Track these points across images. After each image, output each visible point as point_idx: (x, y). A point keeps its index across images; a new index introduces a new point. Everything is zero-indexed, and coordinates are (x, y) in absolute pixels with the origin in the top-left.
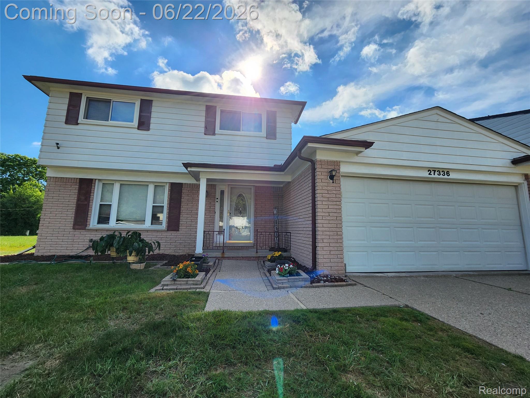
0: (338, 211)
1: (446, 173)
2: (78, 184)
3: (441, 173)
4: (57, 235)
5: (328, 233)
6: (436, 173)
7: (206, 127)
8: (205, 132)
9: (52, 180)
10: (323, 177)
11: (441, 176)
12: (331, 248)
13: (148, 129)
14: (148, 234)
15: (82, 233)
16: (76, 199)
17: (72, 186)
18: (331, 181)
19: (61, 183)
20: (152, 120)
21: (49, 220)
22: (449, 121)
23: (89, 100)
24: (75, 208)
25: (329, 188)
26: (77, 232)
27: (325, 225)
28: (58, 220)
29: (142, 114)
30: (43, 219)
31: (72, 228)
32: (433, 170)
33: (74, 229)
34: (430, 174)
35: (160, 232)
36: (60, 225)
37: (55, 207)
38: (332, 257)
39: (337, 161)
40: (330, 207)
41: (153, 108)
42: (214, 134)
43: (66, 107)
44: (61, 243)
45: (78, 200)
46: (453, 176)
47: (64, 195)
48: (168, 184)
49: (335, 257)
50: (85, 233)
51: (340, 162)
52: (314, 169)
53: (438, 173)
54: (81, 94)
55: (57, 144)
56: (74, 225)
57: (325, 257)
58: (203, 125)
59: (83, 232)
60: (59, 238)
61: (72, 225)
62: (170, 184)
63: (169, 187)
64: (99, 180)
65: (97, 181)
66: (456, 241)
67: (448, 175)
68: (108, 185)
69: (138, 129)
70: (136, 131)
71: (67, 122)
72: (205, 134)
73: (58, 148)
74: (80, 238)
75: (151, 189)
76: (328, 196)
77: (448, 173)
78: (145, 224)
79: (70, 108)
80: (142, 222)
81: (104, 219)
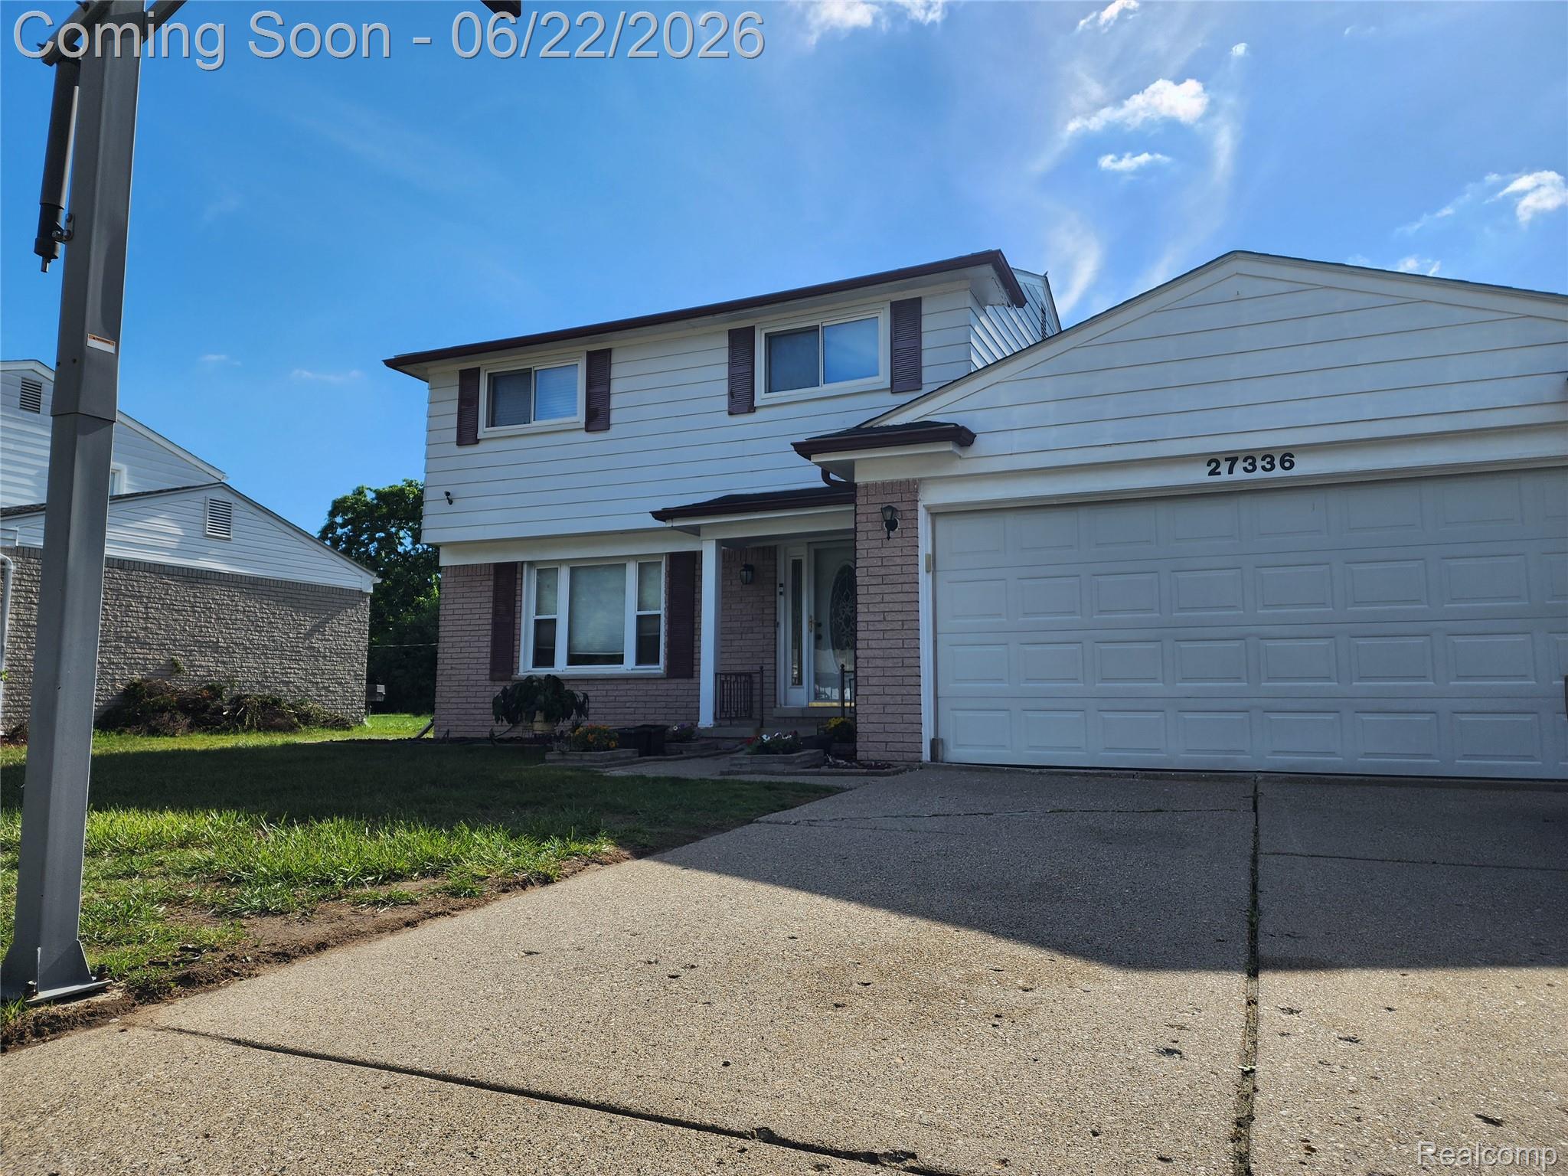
1: (1277, 462)
2: (492, 577)
3: (1259, 463)
4: (464, 694)
5: (879, 662)
6: (1239, 466)
7: (731, 394)
8: (729, 407)
9: (453, 574)
10: (870, 526)
11: (1259, 474)
12: (888, 699)
13: (607, 427)
14: (628, 687)
16: (491, 611)
17: (483, 584)
18: (891, 534)
19: (465, 579)
20: (615, 402)
21: (451, 661)
23: (494, 379)
24: (490, 633)
25: (886, 552)
26: (498, 687)
28: (465, 661)
29: (592, 391)
30: (441, 661)
31: (488, 677)
32: (1227, 460)
33: (492, 679)
34: (1212, 473)
35: (653, 681)
36: (469, 671)
37: (459, 634)
38: (889, 719)
40: (888, 598)
41: (613, 368)
42: (752, 409)
43: (455, 407)
44: (474, 711)
45: (496, 613)
46: (1304, 466)
47: (471, 606)
48: (664, 557)
49: (895, 721)
53: (1246, 465)
54: (478, 370)
55: (448, 494)
56: (493, 670)
57: (872, 719)
58: (724, 387)
60: (469, 700)
61: (489, 671)
62: (668, 556)
63: (666, 565)
64: (531, 564)
65: (525, 566)
67: (1287, 464)
68: (546, 573)
69: (588, 429)
70: (584, 436)
71: (461, 441)
72: (731, 414)
73: (451, 502)
75: (632, 571)
77: (1287, 459)
78: (622, 663)
79: (463, 407)
80: (618, 659)
81: (544, 655)
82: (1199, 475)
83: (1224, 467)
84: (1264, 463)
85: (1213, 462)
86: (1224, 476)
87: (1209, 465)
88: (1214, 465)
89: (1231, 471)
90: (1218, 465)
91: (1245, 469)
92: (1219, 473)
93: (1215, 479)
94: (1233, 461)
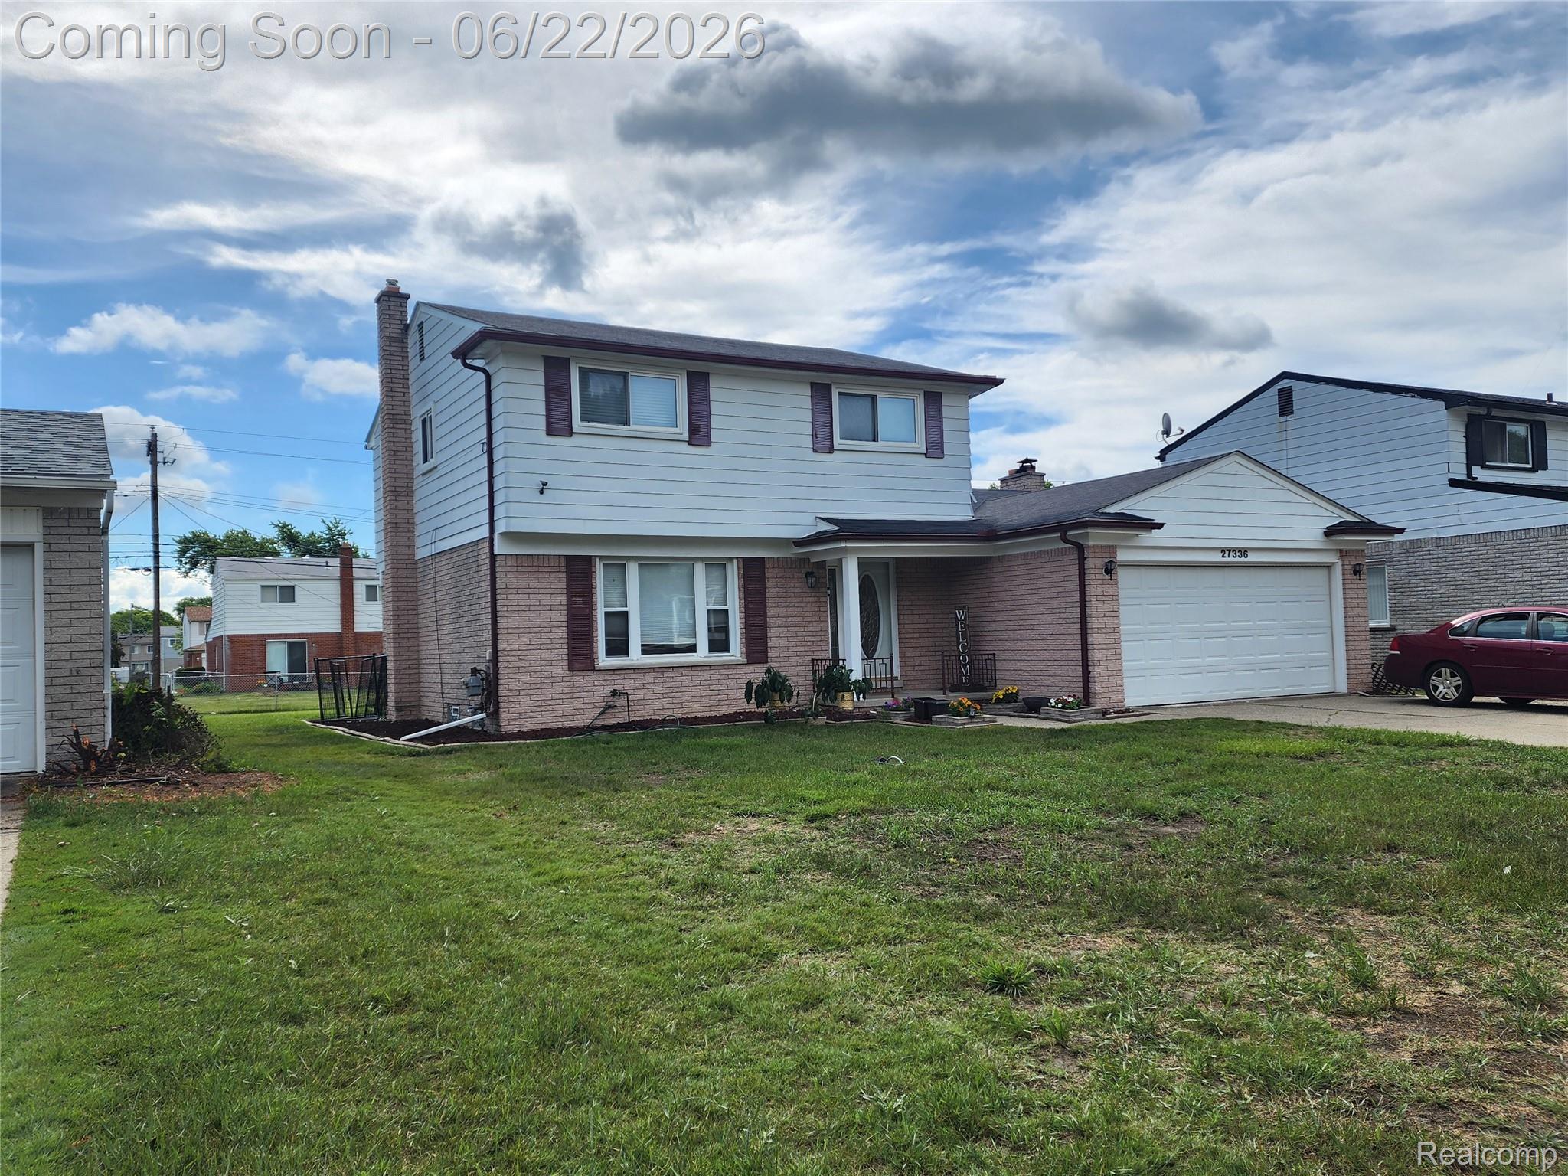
0: (1116, 620)
1: (1243, 554)
2: (564, 569)
4: (539, 686)
5: (1103, 652)
7: (815, 436)
8: (813, 446)
9: (509, 563)
10: (1097, 571)
11: (1237, 559)
12: (1109, 673)
13: (708, 444)
14: (712, 672)
15: (587, 678)
16: (564, 602)
17: (553, 575)
18: (1108, 577)
19: (530, 569)
20: (714, 422)
21: (519, 653)
22: (1251, 473)
23: (586, 374)
24: (565, 624)
25: (1105, 587)
26: (578, 677)
27: (1101, 642)
28: (536, 652)
29: (692, 408)
30: (506, 653)
31: (566, 668)
32: (1227, 550)
33: (570, 670)
34: (1223, 556)
35: (733, 667)
36: (541, 663)
38: (1111, 684)
39: (1112, 547)
41: (712, 390)
42: (830, 450)
43: (540, 393)
44: (550, 703)
45: (570, 605)
46: (1252, 558)
47: (540, 596)
48: (735, 561)
49: (1114, 685)
50: (593, 678)
51: (1116, 548)
52: (1082, 560)
53: (1233, 554)
54: (568, 361)
55: (544, 484)
56: (570, 661)
58: (808, 429)
59: (588, 675)
60: (544, 691)
61: (566, 662)
62: (741, 560)
63: (738, 568)
64: (600, 557)
65: (598, 560)
66: (1251, 655)
67: (1246, 556)
68: (618, 566)
69: (690, 443)
70: (685, 448)
71: (550, 431)
72: (815, 451)
73: (543, 493)
74: (586, 689)
75: (700, 571)
76: (1104, 598)
77: (1245, 552)
78: (695, 652)
79: (552, 395)
80: (692, 649)
81: (618, 646)
82: (1217, 557)
84: (1239, 554)
85: (1223, 551)
86: (1227, 559)
89: (1229, 557)
90: (1225, 553)
92: (1225, 557)
93: (1223, 559)
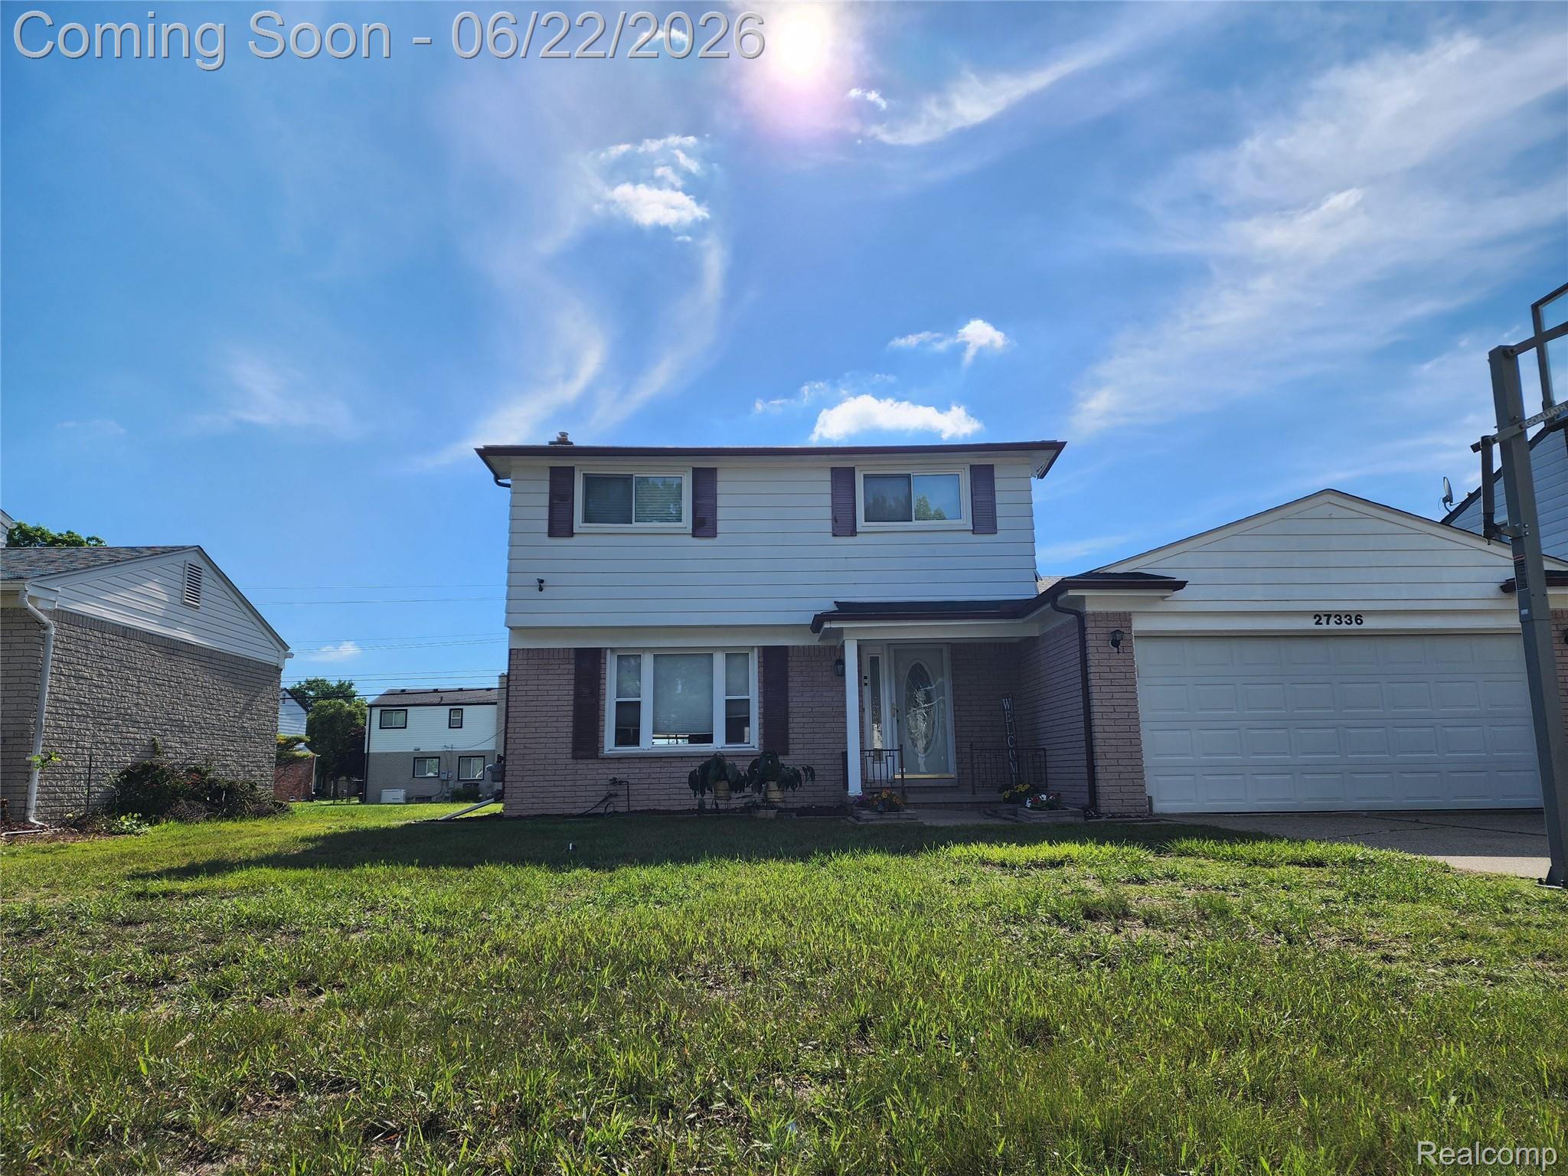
0: (1131, 703)
1: (1353, 620)
2: (573, 661)
3: (1343, 620)
4: (541, 773)
5: (1113, 742)
6: (1333, 620)
7: (835, 520)
8: (833, 530)
9: (520, 657)
10: (1099, 643)
11: (1344, 626)
12: (1121, 768)
13: (714, 534)
15: (591, 766)
16: (572, 693)
17: (562, 667)
18: (1116, 649)
19: (540, 662)
20: (721, 514)
21: (524, 741)
22: (1356, 515)
23: (589, 480)
24: (571, 713)
25: (1113, 663)
26: (582, 765)
27: (1107, 729)
28: (541, 740)
29: (697, 502)
30: (512, 740)
31: (570, 756)
32: (1325, 615)
33: (574, 757)
34: (1318, 623)
36: (546, 751)
37: (533, 714)
38: (1123, 783)
39: (1125, 613)
40: (1116, 696)
41: (719, 484)
42: (853, 533)
43: (545, 500)
44: (552, 789)
45: (577, 695)
46: (1369, 623)
47: (548, 687)
48: (756, 650)
49: (1128, 784)
50: (597, 766)
51: (1130, 614)
52: (1082, 630)
53: (1336, 619)
54: (572, 469)
55: (542, 581)
56: (575, 749)
57: (1111, 783)
58: (827, 513)
59: (591, 763)
60: (547, 778)
61: (570, 751)
62: (761, 649)
63: (759, 657)
64: (613, 650)
65: (609, 652)
66: (1383, 752)
67: (1359, 621)
68: (629, 660)
69: (694, 535)
70: (691, 541)
71: (552, 533)
72: (834, 535)
73: (541, 589)
74: (589, 777)
75: (719, 660)
76: (1111, 676)
77: (1359, 618)
78: (712, 743)
79: (555, 501)
80: (708, 738)
81: (628, 734)
82: (1309, 624)
83: (1324, 620)
84: (1346, 620)
85: (1317, 616)
86: (1324, 626)
87: (1315, 618)
88: (1318, 618)
89: (1328, 623)
90: (1320, 619)
91: (1336, 622)
92: (1321, 624)
93: (1318, 627)
94: (1329, 616)
